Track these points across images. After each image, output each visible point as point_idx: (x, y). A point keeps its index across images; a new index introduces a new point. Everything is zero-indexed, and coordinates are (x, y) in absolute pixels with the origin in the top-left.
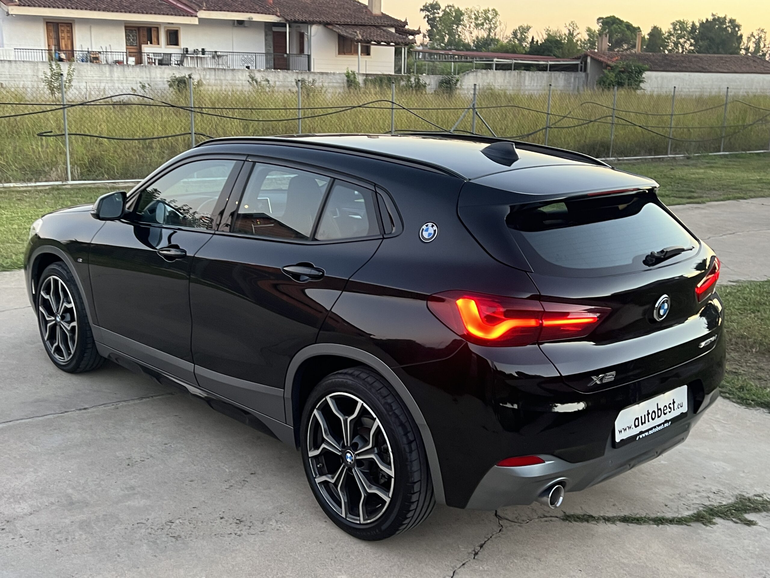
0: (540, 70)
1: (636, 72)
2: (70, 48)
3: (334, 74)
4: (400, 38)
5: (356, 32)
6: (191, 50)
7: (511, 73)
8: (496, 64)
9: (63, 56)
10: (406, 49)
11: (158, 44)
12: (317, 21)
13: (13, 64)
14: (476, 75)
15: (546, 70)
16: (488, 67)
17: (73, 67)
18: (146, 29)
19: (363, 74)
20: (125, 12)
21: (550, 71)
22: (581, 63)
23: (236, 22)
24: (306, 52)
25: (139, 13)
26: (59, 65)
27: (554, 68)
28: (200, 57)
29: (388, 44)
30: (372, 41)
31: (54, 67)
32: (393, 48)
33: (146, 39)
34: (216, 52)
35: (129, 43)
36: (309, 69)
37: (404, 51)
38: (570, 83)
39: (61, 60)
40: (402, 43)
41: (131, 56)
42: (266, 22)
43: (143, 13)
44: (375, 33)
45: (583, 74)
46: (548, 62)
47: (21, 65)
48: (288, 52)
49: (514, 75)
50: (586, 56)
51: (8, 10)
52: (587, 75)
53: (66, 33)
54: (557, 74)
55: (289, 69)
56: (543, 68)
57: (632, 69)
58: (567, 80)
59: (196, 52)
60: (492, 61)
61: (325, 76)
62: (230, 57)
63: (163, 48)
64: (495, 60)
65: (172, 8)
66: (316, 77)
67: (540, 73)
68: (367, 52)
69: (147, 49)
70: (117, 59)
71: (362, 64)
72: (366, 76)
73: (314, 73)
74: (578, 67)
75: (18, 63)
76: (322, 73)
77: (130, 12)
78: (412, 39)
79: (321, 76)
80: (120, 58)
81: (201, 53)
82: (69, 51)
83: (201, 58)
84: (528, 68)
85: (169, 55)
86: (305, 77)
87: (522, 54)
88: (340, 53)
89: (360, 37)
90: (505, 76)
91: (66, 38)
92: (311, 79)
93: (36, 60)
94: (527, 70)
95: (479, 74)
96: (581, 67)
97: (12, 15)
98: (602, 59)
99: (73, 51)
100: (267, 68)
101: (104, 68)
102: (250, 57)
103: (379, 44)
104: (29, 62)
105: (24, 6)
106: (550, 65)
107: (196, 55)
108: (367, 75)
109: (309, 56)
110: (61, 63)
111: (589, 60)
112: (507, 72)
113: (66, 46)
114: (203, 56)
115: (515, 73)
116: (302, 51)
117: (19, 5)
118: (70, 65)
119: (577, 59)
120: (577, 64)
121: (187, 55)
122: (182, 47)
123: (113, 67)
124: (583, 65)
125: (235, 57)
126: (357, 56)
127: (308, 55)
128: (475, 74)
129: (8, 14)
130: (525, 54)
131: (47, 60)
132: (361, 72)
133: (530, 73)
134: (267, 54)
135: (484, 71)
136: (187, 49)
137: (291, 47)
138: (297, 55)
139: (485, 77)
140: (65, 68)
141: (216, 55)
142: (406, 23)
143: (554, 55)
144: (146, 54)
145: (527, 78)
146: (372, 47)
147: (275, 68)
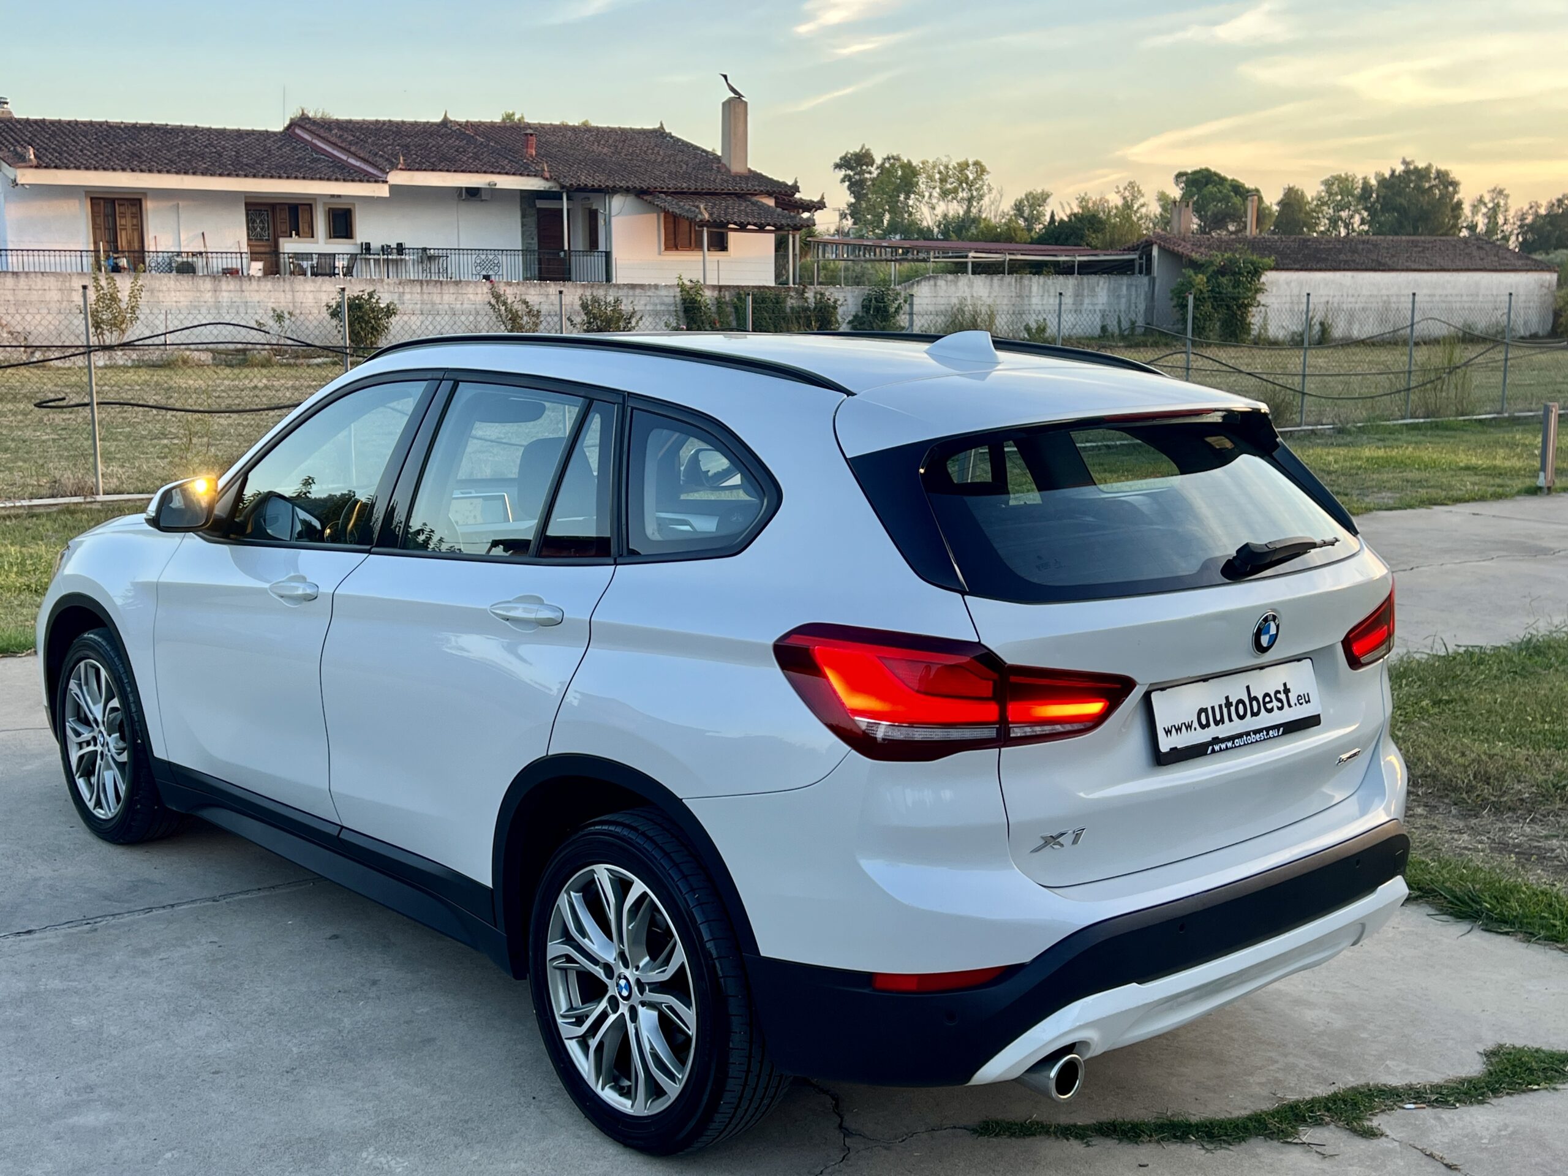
0: (1059, 273)
1: (1248, 273)
2: (136, 246)
3: (656, 287)
4: (783, 217)
5: (698, 207)
6: (375, 245)
7: (1002, 280)
8: (973, 263)
9: (123, 262)
10: (797, 237)
11: (313, 237)
12: (621, 187)
13: (23, 280)
14: (935, 285)
15: (1072, 273)
16: (959, 269)
17: (140, 283)
18: (287, 207)
19: (714, 287)
20: (246, 176)
21: (1079, 273)
22: (1141, 258)
23: (464, 191)
24: (602, 247)
25: (272, 177)
26: (112, 279)
27: (1087, 269)
28: (392, 260)
29: (761, 229)
30: (729, 223)
31: (103, 283)
32: (772, 236)
33: (286, 227)
34: (424, 250)
35: (253, 235)
36: (608, 279)
37: (794, 241)
38: (1119, 297)
39: (116, 269)
40: (788, 225)
41: (256, 260)
42: (522, 191)
43: (280, 177)
44: (736, 209)
45: (1145, 280)
46: (1074, 256)
47: (38, 280)
48: (566, 248)
49: (1010, 284)
50: (1149, 244)
51: (16, 176)
52: (1152, 281)
53: (129, 218)
54: (1093, 279)
55: (569, 280)
56: (1065, 270)
57: (1240, 268)
58: (1114, 293)
59: (385, 249)
60: (966, 257)
61: (638, 291)
62: (453, 258)
63: (321, 243)
64: (971, 254)
65: (338, 167)
66: (621, 293)
67: (1061, 277)
68: (719, 244)
69: (290, 246)
70: (230, 266)
71: (711, 267)
72: (720, 291)
73: (617, 286)
74: (1133, 265)
75: (33, 275)
76: (633, 287)
77: (254, 176)
78: (808, 219)
79: (631, 293)
80: (234, 263)
81: (395, 251)
82: (134, 252)
83: (396, 260)
84: (1037, 269)
85: (332, 257)
86: (600, 293)
87: (1025, 243)
88: (667, 248)
89: (707, 216)
90: (991, 286)
91: (129, 226)
92: (611, 299)
93: (69, 271)
94: (1034, 274)
95: (941, 283)
96: (1141, 265)
97: (22, 185)
98: (1180, 249)
99: (142, 250)
100: (526, 279)
101: (201, 282)
102: (491, 257)
103: (742, 228)
104: (54, 274)
105: (46, 167)
106: (1079, 261)
107: (385, 257)
108: (720, 288)
109: (608, 255)
110: (117, 277)
111: (1155, 252)
112: (996, 279)
113: (129, 243)
114: (399, 257)
115: (1010, 279)
116: (593, 244)
117: (36, 167)
118: (136, 279)
119: (1133, 249)
120: (1133, 260)
121: (368, 256)
122: (359, 242)
123: (220, 281)
124: (1144, 261)
125: (464, 258)
126: (701, 253)
127: (606, 252)
128: (932, 282)
129: (15, 183)
130: (1031, 243)
131: (90, 271)
132: (708, 283)
133: (1042, 279)
134: (525, 251)
135: (950, 277)
136: (368, 245)
137: (572, 237)
138: (585, 253)
139: (953, 288)
140: (124, 284)
141: (426, 257)
142: (795, 188)
143: (1088, 245)
144: (286, 255)
145: (1035, 289)
146: (732, 236)
147: (541, 279)
